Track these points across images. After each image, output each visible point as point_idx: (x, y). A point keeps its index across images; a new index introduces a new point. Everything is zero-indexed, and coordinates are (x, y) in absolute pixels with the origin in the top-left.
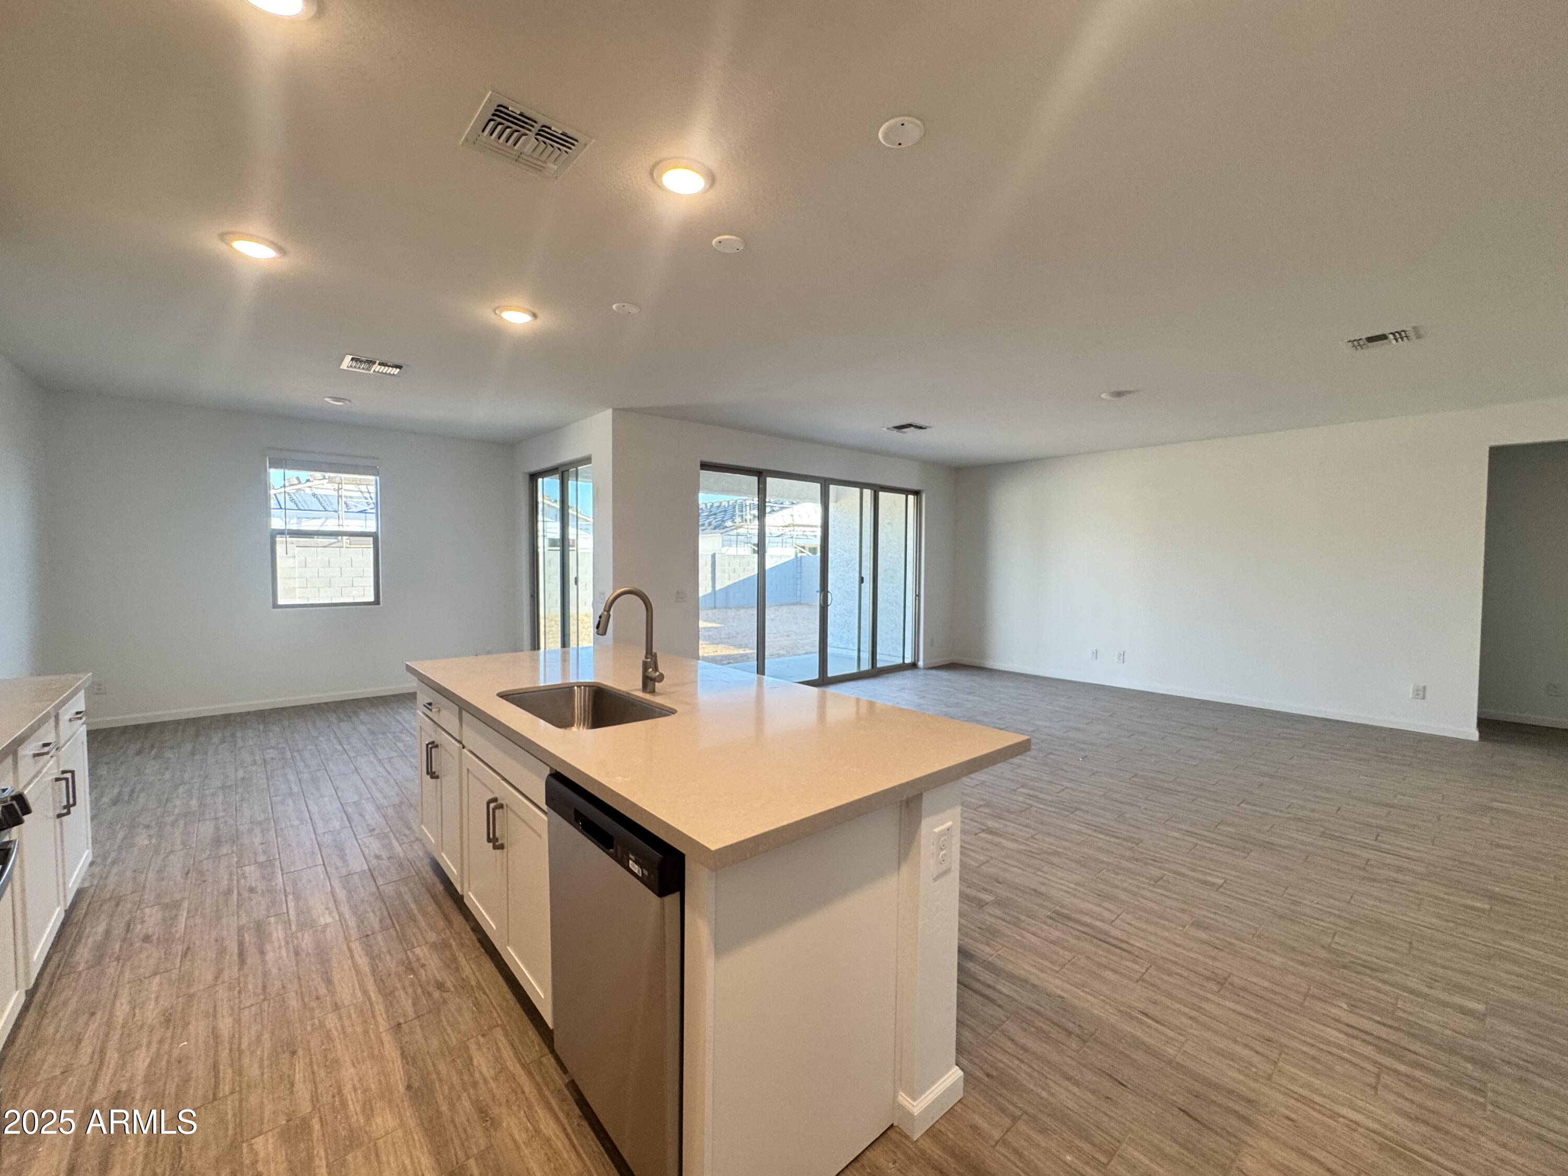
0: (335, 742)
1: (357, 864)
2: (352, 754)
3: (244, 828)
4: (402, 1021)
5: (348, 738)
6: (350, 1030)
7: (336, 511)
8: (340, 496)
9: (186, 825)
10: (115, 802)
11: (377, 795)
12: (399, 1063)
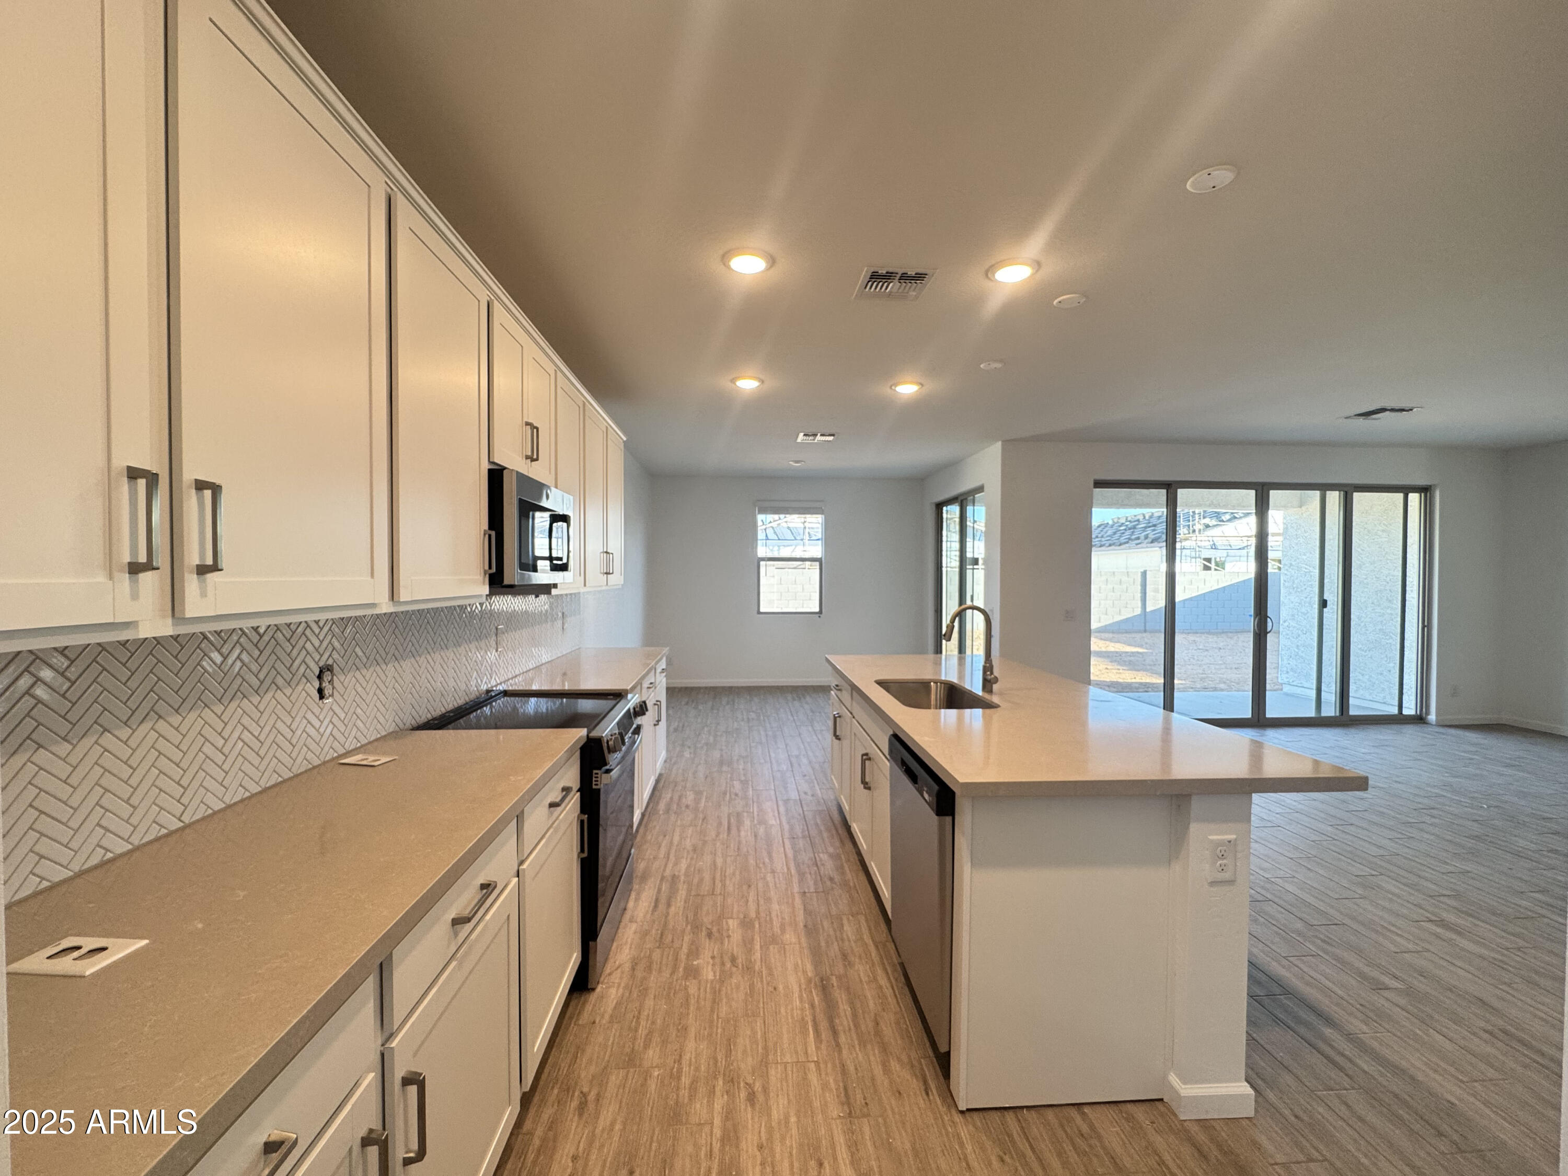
0: (789, 714)
1: (794, 795)
2: (798, 724)
3: (735, 758)
4: (807, 891)
5: (797, 712)
6: (778, 885)
7: (802, 540)
8: (805, 528)
9: (707, 751)
10: (676, 730)
11: (810, 754)
12: (802, 912)
